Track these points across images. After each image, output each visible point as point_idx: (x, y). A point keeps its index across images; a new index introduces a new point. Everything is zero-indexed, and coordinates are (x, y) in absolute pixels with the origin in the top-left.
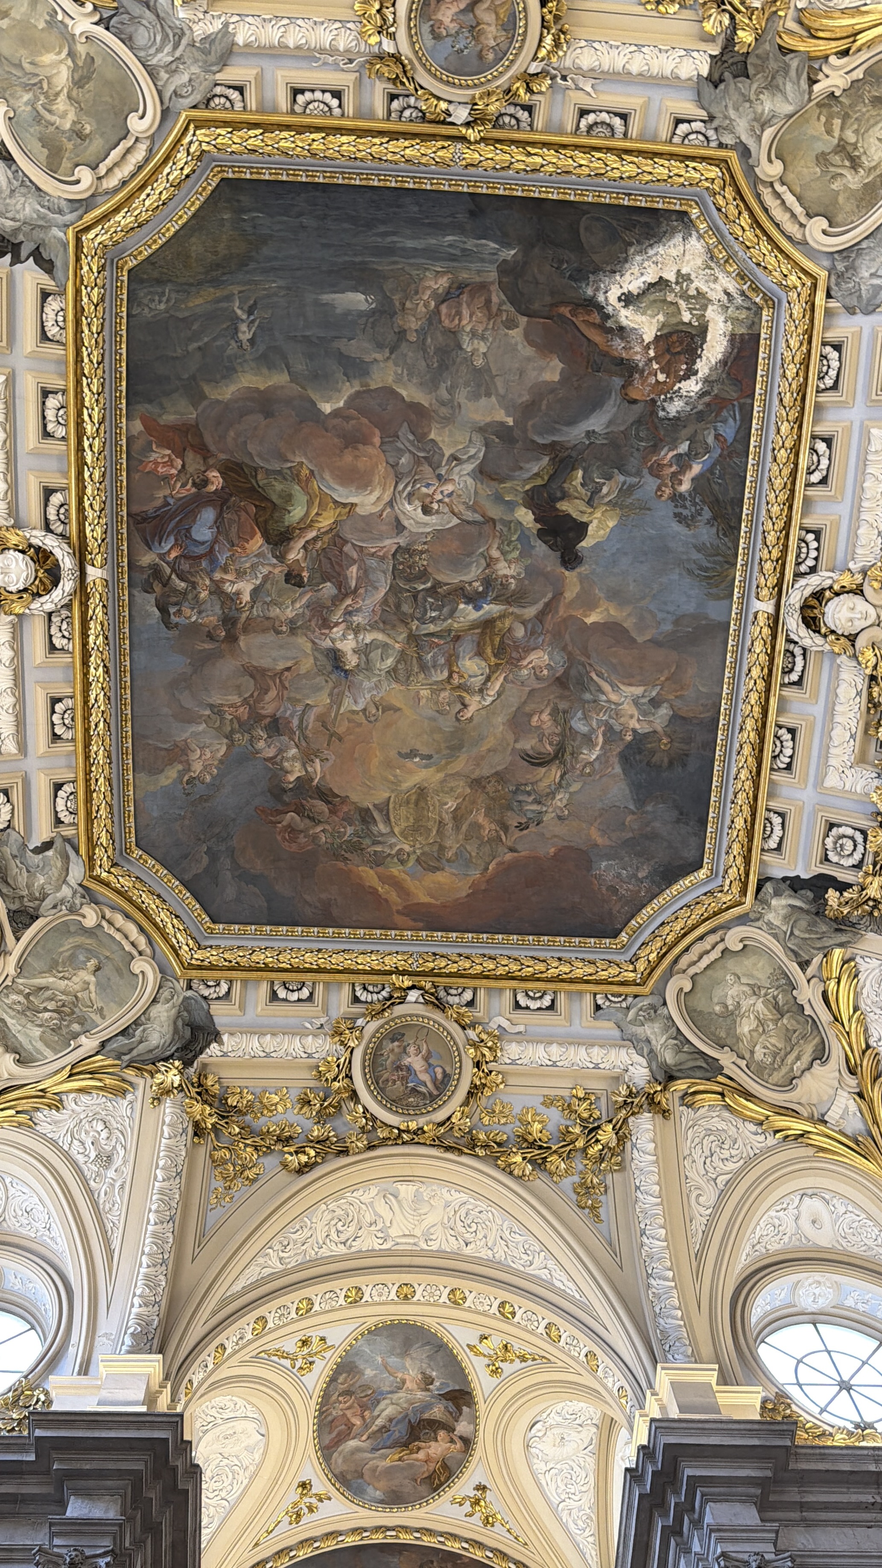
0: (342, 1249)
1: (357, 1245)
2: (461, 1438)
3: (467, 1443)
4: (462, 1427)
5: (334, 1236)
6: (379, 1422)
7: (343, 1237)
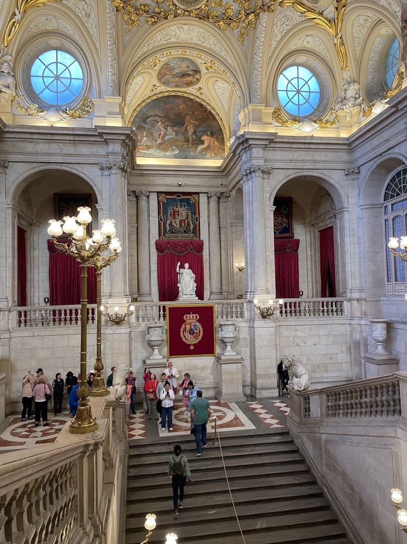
0: (165, 42)
1: (170, 41)
2: (196, 78)
3: (198, 80)
4: (197, 76)
5: (163, 39)
6: (174, 73)
7: (165, 39)
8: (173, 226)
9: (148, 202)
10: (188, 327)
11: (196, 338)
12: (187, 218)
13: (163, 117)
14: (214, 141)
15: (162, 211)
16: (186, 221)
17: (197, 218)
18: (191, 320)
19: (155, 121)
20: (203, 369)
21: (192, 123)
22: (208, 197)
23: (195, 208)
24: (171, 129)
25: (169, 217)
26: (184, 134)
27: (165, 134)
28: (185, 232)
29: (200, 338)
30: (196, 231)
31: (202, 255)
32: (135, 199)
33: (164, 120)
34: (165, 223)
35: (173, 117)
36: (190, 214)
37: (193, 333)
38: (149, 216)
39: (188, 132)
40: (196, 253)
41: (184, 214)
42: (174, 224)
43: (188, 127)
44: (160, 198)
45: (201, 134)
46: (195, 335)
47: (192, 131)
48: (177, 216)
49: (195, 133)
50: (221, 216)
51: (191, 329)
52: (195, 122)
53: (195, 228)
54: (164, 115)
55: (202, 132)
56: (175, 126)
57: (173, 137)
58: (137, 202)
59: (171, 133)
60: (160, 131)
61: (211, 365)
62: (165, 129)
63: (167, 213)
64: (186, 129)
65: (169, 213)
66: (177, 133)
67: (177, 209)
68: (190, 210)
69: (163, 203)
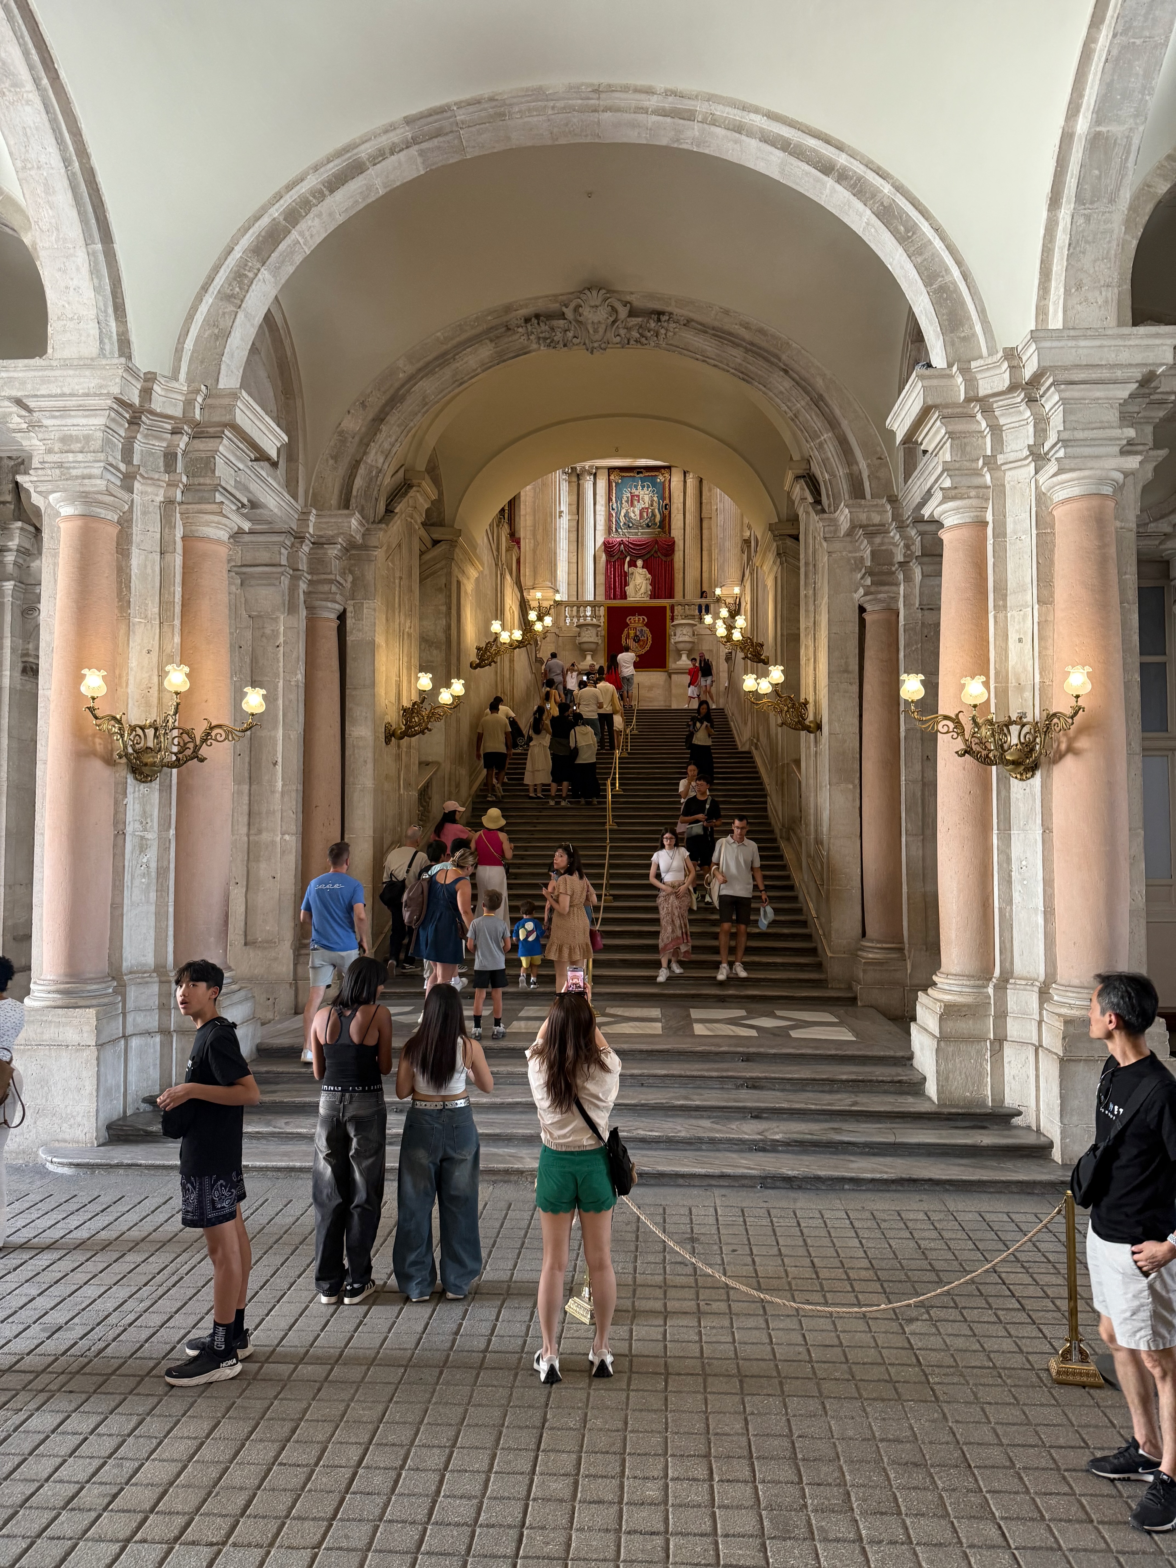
8: (630, 518)
9: (595, 484)
10: (632, 633)
11: (642, 647)
12: (652, 505)
15: (614, 495)
16: (650, 510)
17: (666, 505)
18: (637, 623)
20: (650, 688)
22: (685, 473)
23: (664, 489)
25: (625, 504)
28: (648, 526)
29: (647, 648)
30: (665, 523)
31: (672, 561)
32: (575, 479)
34: (618, 514)
36: (655, 499)
38: (595, 504)
40: (664, 558)
41: (647, 498)
42: (632, 515)
44: (612, 477)
48: (636, 502)
50: (704, 501)
51: (636, 634)
53: (662, 521)
58: (579, 485)
61: (662, 683)
63: (622, 497)
65: (625, 499)
67: (637, 493)
68: (657, 493)
69: (617, 484)
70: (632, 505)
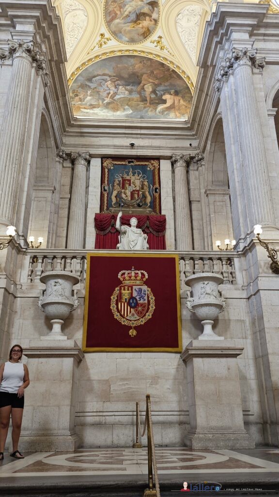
2: (154, 19)
3: (156, 21)
4: (154, 16)
6: (126, 13)
8: (122, 198)
9: (88, 170)
10: (126, 293)
12: (143, 188)
13: (114, 76)
14: (179, 100)
15: (106, 179)
16: (140, 193)
17: (156, 189)
18: (133, 280)
19: (103, 80)
21: (150, 82)
22: (172, 164)
23: (154, 176)
24: (123, 89)
25: (116, 187)
26: (139, 93)
27: (115, 94)
28: (139, 206)
30: (155, 205)
31: (164, 237)
33: (114, 79)
34: (110, 195)
35: (126, 76)
36: (146, 183)
37: (137, 305)
38: (87, 187)
39: (145, 91)
40: (155, 233)
41: (138, 183)
42: (123, 196)
43: (146, 86)
44: (105, 164)
45: (162, 93)
46: (140, 308)
47: (151, 90)
48: (127, 186)
49: (154, 92)
50: (191, 187)
51: (132, 298)
52: (153, 81)
54: (115, 75)
55: (163, 90)
56: (128, 85)
57: (126, 96)
58: (73, 169)
59: (123, 92)
60: (109, 89)
61: (172, 370)
62: (116, 88)
63: (115, 181)
64: (143, 88)
65: (117, 182)
66: (131, 92)
67: (128, 178)
68: (147, 179)
69: (109, 170)
70: (123, 187)
